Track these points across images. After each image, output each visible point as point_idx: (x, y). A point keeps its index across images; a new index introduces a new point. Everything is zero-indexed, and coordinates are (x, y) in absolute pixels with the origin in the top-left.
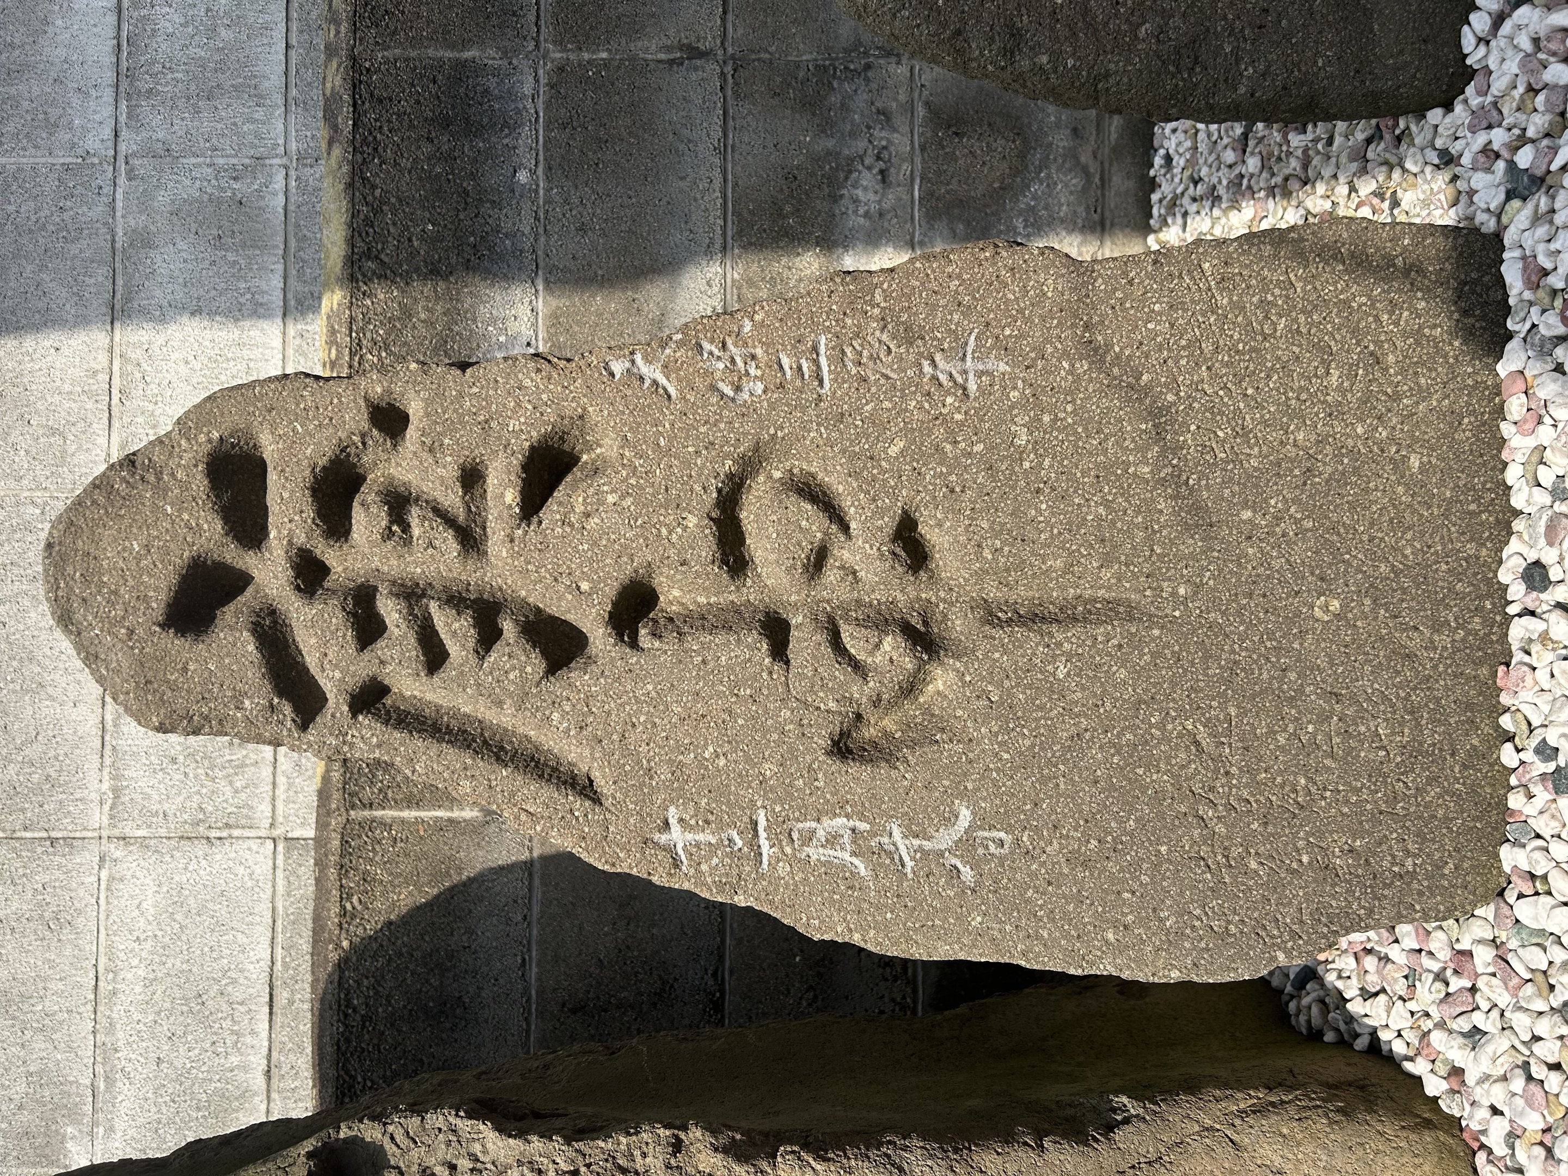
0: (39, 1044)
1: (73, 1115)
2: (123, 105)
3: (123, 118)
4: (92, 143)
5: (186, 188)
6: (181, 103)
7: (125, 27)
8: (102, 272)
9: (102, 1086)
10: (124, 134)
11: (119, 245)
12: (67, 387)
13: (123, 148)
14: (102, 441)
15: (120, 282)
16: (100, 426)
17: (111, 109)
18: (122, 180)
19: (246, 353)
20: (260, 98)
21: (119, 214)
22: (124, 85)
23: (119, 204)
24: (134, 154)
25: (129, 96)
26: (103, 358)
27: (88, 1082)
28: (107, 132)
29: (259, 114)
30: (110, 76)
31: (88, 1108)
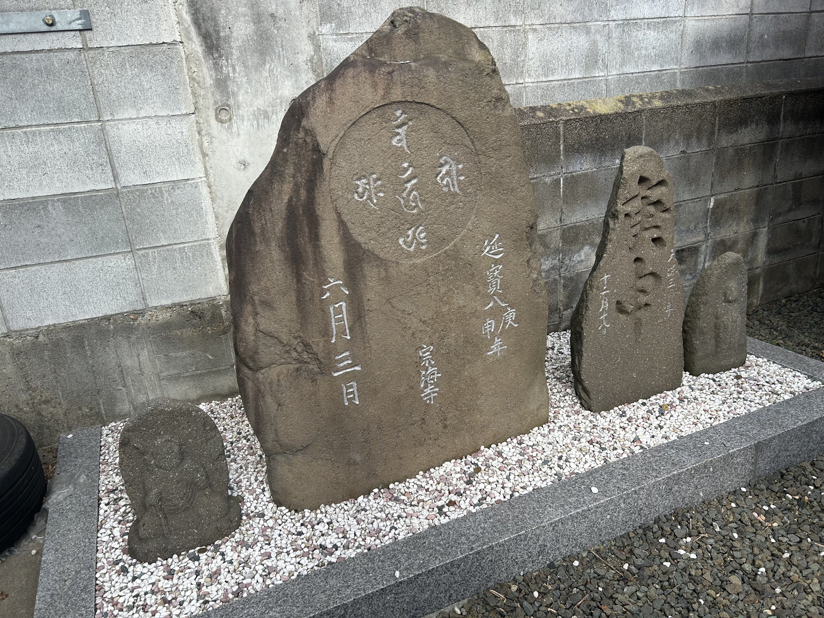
0: (360, 12)
1: (339, 26)
2: (621, 22)
3: (618, 22)
4: (613, 12)
5: (600, 45)
6: (621, 41)
7: (639, 21)
8: (580, 19)
9: (349, 36)
10: (614, 23)
11: (587, 24)
12: (551, 9)
13: (611, 23)
14: (537, 22)
15: (578, 25)
16: (541, 21)
17: (620, 18)
18: (603, 23)
19: (560, 68)
20: (621, 66)
21: (595, 23)
22: (626, 22)
23: (597, 23)
24: (609, 27)
25: (623, 24)
26: (558, 21)
27: (350, 31)
28: (615, 18)
29: (618, 66)
30: (628, 18)
31: (342, 32)
